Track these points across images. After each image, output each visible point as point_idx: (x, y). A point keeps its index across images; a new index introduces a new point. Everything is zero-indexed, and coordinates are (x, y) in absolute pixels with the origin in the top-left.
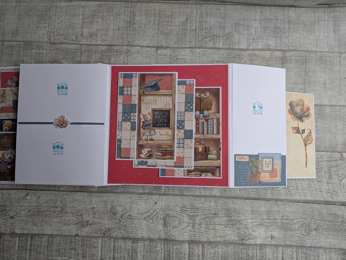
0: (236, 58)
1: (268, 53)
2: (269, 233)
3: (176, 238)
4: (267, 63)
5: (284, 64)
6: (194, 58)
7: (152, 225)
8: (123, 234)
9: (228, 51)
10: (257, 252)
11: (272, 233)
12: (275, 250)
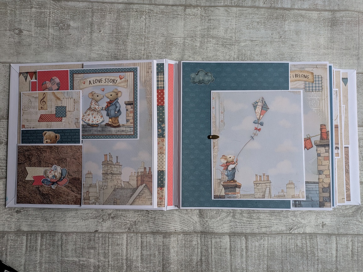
0: (279, 19)
1: (315, 14)
2: (320, 221)
3: (214, 230)
4: (314, 25)
5: (334, 26)
6: (229, 18)
7: (186, 217)
8: (152, 228)
9: (269, 10)
10: (306, 242)
11: (324, 220)
12: (327, 240)
